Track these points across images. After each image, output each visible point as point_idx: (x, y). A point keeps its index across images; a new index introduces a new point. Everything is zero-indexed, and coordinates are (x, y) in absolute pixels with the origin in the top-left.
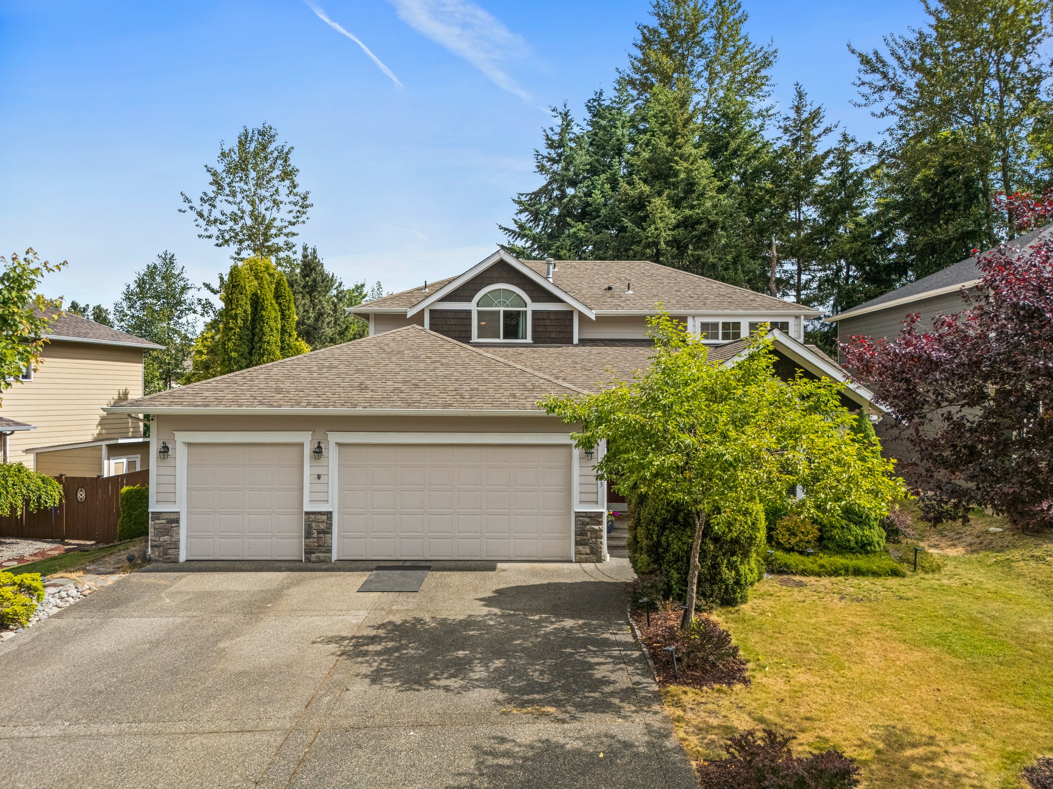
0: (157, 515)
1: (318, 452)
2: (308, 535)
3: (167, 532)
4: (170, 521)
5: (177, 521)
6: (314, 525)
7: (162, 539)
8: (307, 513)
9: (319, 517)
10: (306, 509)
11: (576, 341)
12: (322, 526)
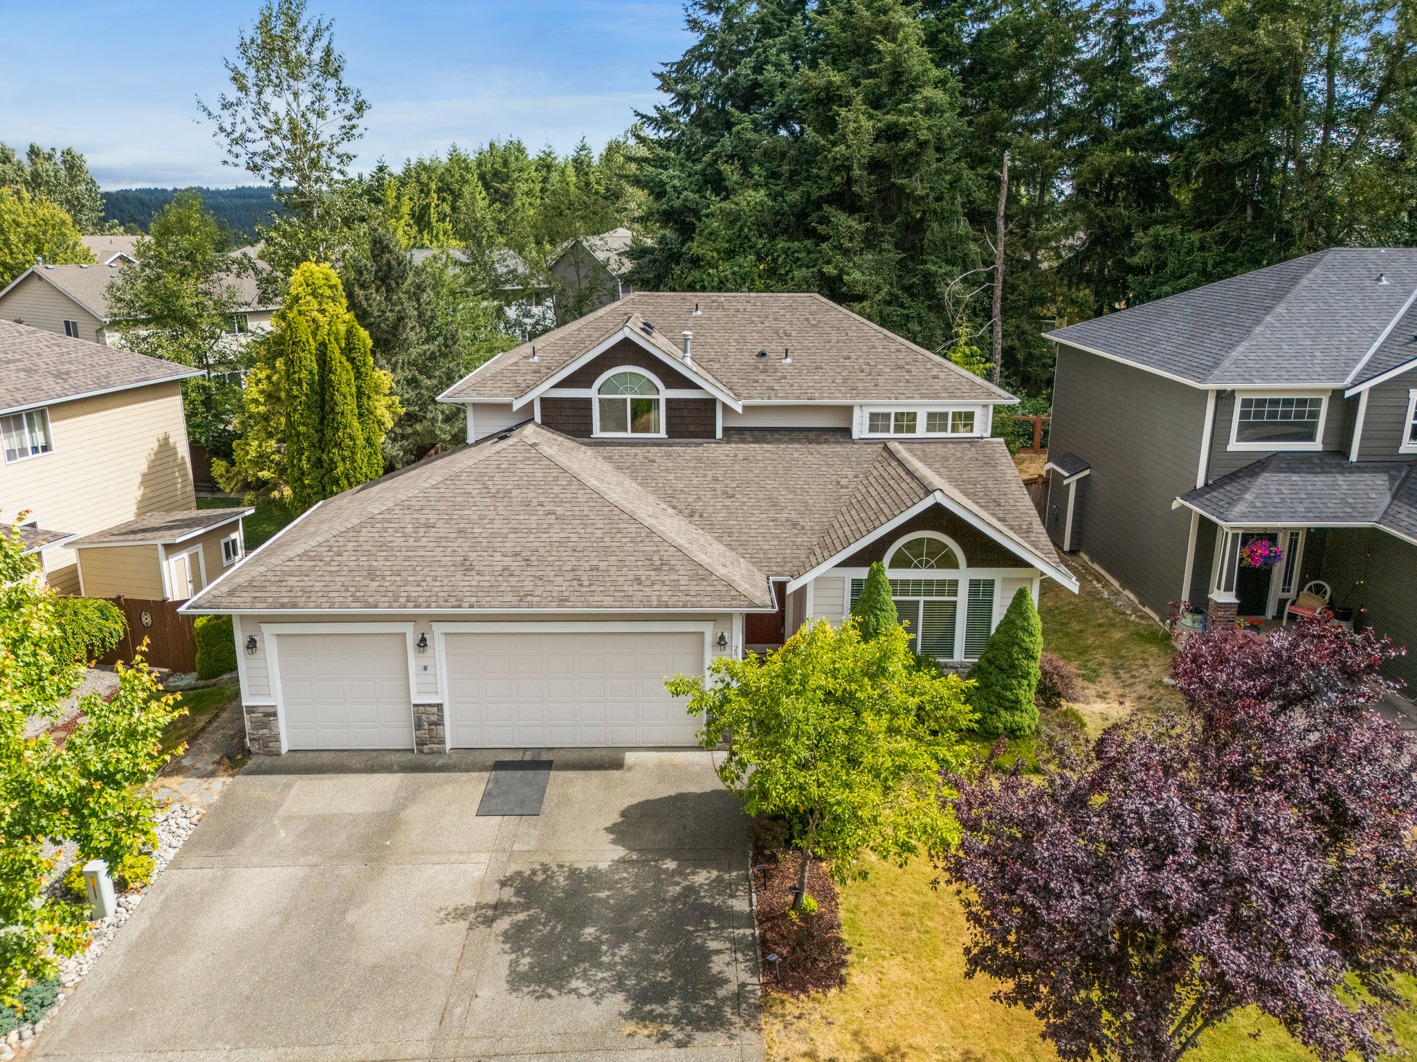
0: (251, 709)
1: (422, 643)
2: (419, 726)
3: (265, 725)
4: (267, 715)
5: (275, 714)
6: (424, 717)
7: (261, 732)
8: (415, 705)
9: (429, 709)
10: (414, 701)
11: (719, 434)
12: (434, 718)
